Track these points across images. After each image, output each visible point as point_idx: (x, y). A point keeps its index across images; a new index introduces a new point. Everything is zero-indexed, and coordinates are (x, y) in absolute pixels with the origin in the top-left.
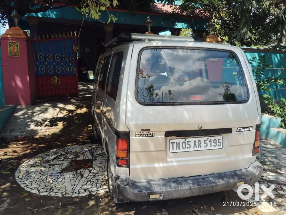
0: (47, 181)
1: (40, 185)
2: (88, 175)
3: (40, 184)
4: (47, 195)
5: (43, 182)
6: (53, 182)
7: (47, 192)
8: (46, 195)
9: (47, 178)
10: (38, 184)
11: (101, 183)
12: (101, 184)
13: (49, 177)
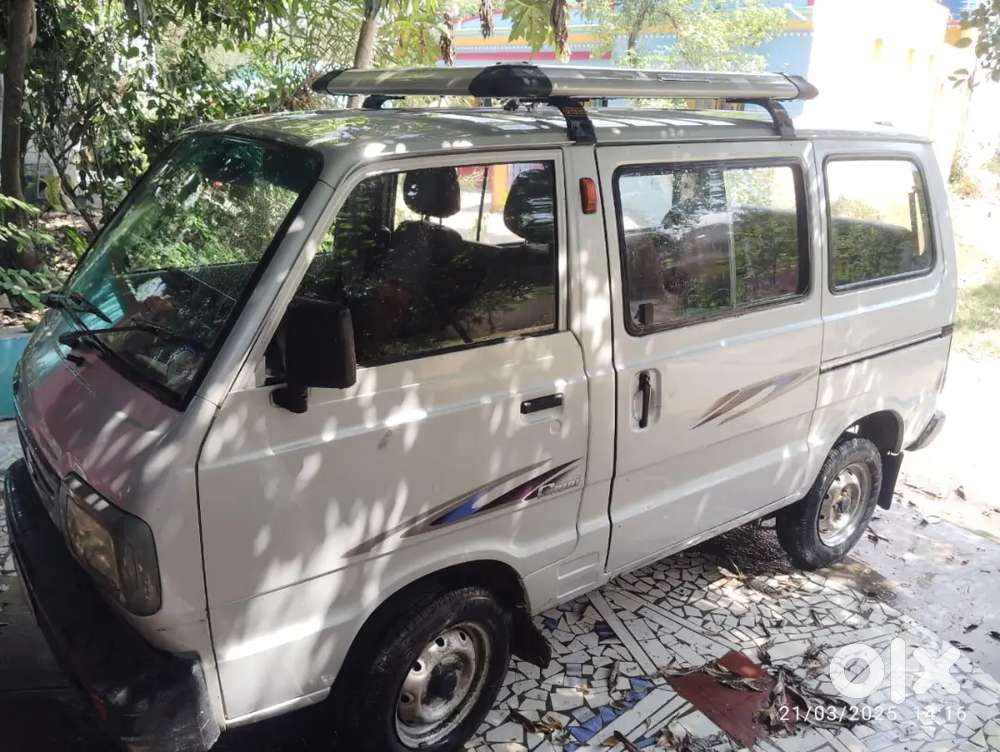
0: (940, 722)
1: (980, 724)
2: (791, 640)
3: (977, 730)
4: (986, 672)
5: (960, 732)
6: (927, 704)
7: (978, 685)
8: (988, 675)
9: (932, 735)
10: (986, 736)
11: (800, 598)
12: (804, 598)
13: (921, 735)
